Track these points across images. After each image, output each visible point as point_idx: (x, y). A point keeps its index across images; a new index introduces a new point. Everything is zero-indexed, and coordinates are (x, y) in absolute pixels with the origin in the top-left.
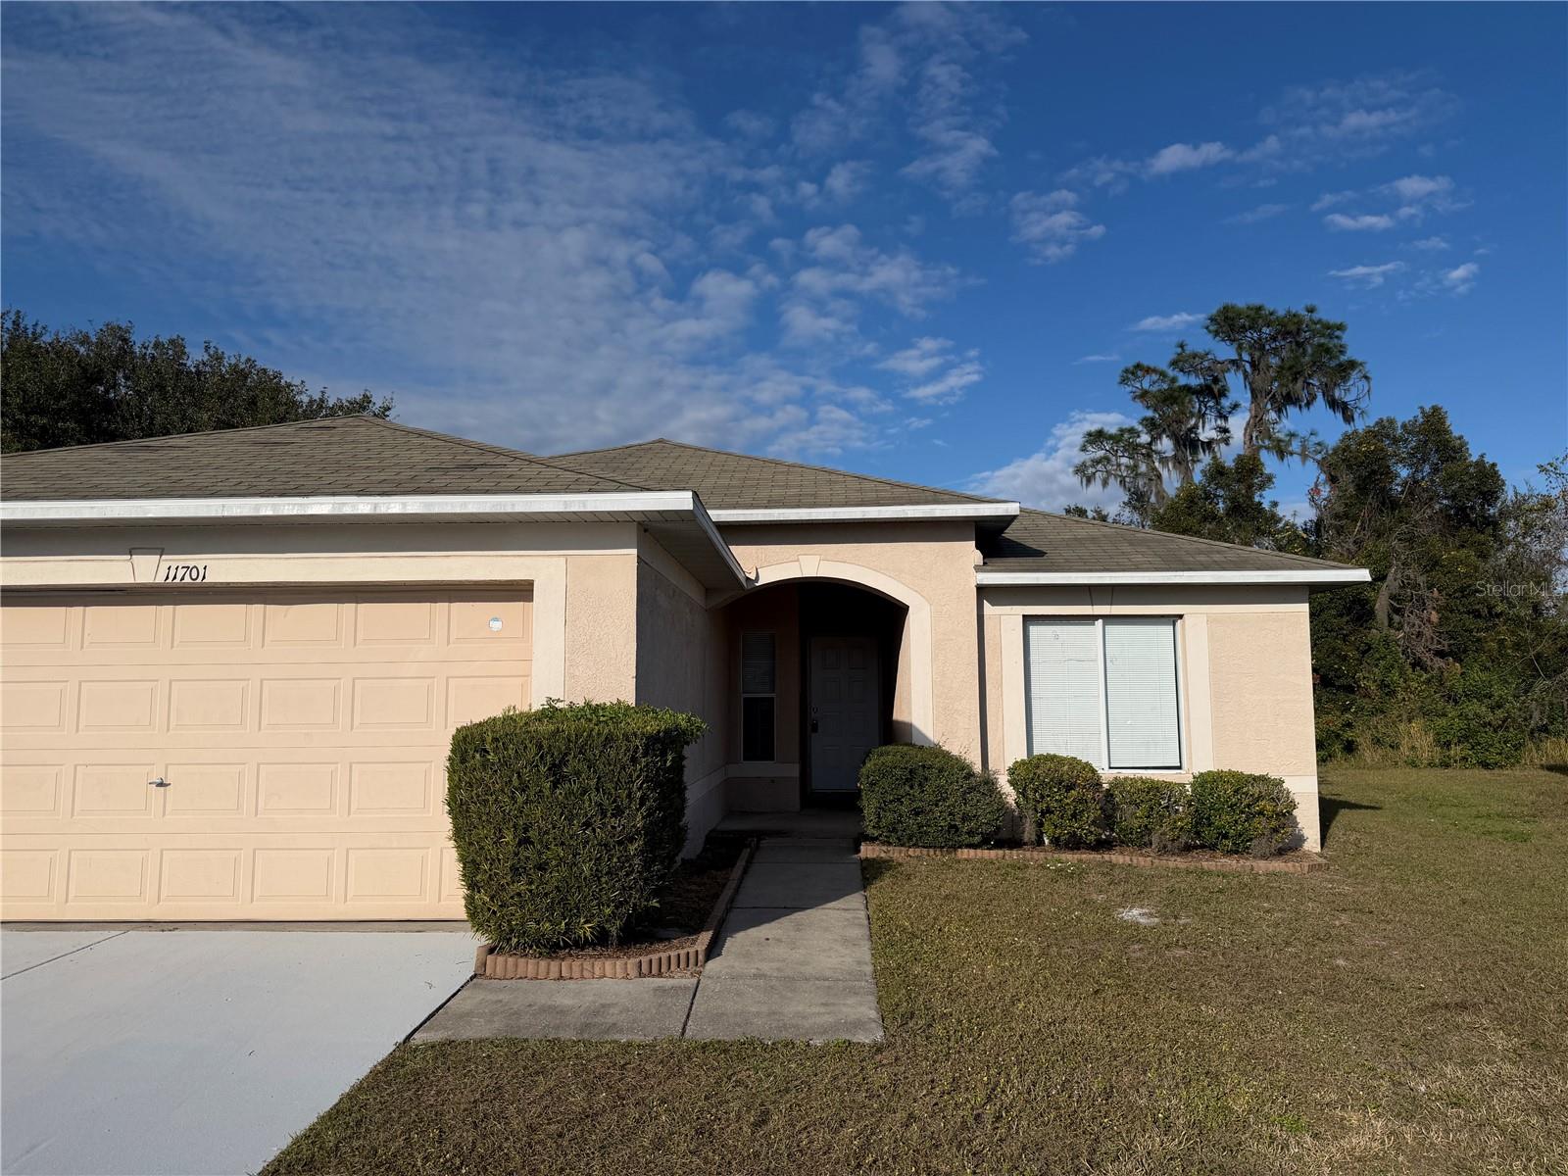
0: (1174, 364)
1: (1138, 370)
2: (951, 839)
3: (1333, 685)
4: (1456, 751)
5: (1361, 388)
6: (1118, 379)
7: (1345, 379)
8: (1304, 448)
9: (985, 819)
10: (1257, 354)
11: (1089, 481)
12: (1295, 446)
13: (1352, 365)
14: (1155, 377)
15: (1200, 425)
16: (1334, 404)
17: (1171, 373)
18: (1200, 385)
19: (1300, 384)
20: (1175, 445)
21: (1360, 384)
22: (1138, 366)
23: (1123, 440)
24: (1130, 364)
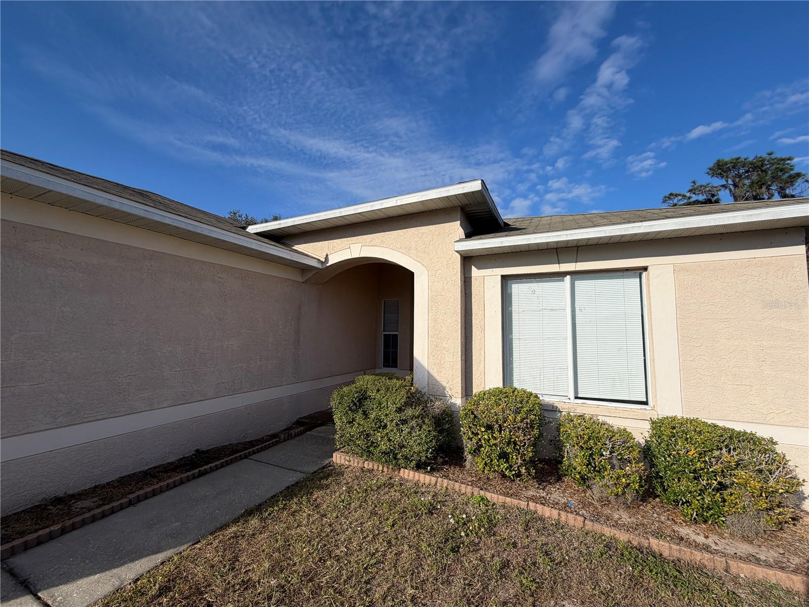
0: (690, 191)
1: (672, 196)
6: (662, 201)
7: (793, 183)
10: (737, 180)
13: (798, 175)
14: (680, 198)
16: (785, 196)
17: (688, 195)
18: (705, 199)
19: (764, 189)
21: (803, 185)
24: (667, 194)
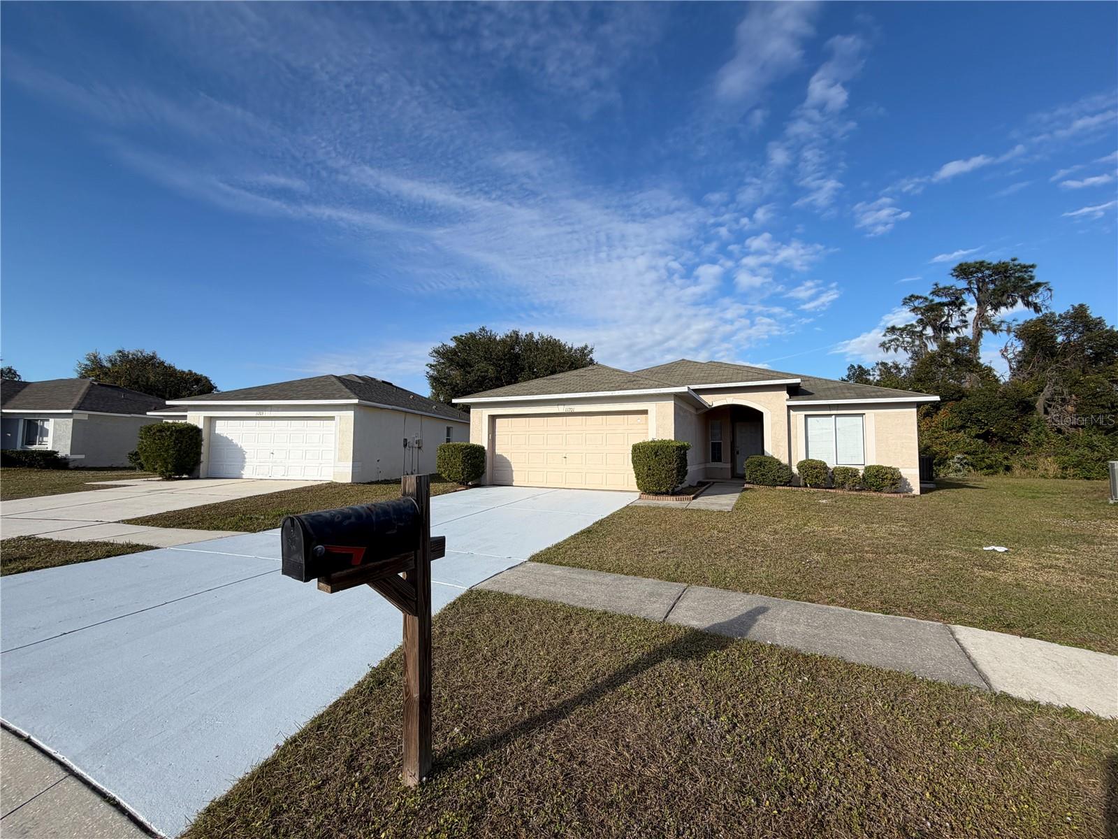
0: (933, 293)
1: (913, 297)
2: (774, 484)
3: (1006, 441)
4: (1070, 471)
5: (1046, 295)
6: (902, 303)
7: (1036, 291)
8: (1009, 328)
9: (785, 478)
10: (981, 284)
11: (887, 349)
12: (1004, 327)
13: (1039, 285)
14: (921, 300)
15: (950, 319)
16: (1028, 304)
17: (931, 297)
18: (948, 301)
19: (1007, 296)
20: (934, 330)
21: (1045, 293)
22: (912, 296)
23: (908, 330)
24: (908, 296)
